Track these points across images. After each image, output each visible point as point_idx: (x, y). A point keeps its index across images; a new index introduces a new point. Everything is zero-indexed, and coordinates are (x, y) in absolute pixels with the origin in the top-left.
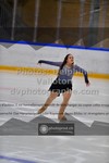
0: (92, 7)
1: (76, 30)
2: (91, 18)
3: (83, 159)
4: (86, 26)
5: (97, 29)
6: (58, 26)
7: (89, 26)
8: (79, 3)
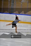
0: (12, 2)
1: (7, 9)
2: (12, 5)
3: (10, 45)
4: (10, 7)
5: (13, 8)
6: (2, 7)
7: (11, 7)
8: (8, 1)
